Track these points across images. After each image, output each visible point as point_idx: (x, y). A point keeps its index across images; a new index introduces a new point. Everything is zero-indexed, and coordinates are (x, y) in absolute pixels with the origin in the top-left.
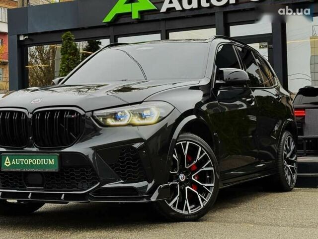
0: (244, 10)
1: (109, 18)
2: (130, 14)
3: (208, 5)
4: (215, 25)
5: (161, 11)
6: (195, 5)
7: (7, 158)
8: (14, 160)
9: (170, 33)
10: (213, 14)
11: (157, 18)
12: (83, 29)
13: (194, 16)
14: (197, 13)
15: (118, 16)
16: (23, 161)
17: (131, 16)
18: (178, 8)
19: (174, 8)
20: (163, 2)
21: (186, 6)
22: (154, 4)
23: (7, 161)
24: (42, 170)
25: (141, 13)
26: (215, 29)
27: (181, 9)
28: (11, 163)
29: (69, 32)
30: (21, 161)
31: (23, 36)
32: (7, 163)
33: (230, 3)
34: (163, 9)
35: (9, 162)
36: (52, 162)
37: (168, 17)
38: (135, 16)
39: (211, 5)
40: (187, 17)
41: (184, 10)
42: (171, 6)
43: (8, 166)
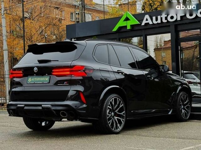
0: (186, 24)
1: (115, 29)
2: (126, 27)
3: (166, 21)
4: (170, 32)
5: (142, 25)
6: (159, 21)
9: (147, 36)
10: (169, 26)
11: (140, 28)
12: (103, 35)
13: (159, 27)
14: (161, 25)
15: (120, 28)
17: (127, 28)
18: (151, 23)
19: (149, 23)
20: (143, 20)
21: (155, 22)
22: (139, 21)
25: (132, 26)
26: (170, 34)
27: (152, 23)
29: (95, 37)
31: (74, 39)
33: (178, 20)
34: (143, 24)
37: (146, 28)
38: (129, 28)
39: (168, 21)
40: (156, 28)
41: (153, 24)
42: (147, 22)
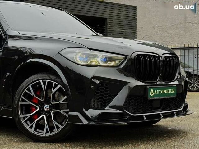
7: (152, 89)
8: (156, 91)
16: (161, 91)
23: (152, 92)
24: (170, 97)
28: (154, 93)
30: (159, 92)
32: (152, 93)
35: (153, 93)
36: (173, 91)
43: (152, 95)
